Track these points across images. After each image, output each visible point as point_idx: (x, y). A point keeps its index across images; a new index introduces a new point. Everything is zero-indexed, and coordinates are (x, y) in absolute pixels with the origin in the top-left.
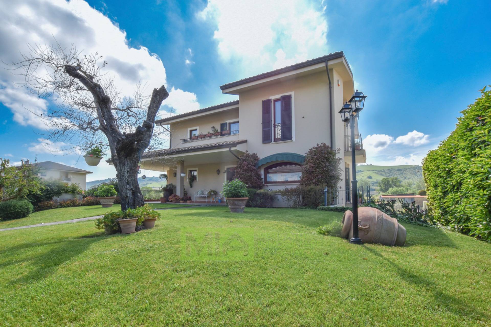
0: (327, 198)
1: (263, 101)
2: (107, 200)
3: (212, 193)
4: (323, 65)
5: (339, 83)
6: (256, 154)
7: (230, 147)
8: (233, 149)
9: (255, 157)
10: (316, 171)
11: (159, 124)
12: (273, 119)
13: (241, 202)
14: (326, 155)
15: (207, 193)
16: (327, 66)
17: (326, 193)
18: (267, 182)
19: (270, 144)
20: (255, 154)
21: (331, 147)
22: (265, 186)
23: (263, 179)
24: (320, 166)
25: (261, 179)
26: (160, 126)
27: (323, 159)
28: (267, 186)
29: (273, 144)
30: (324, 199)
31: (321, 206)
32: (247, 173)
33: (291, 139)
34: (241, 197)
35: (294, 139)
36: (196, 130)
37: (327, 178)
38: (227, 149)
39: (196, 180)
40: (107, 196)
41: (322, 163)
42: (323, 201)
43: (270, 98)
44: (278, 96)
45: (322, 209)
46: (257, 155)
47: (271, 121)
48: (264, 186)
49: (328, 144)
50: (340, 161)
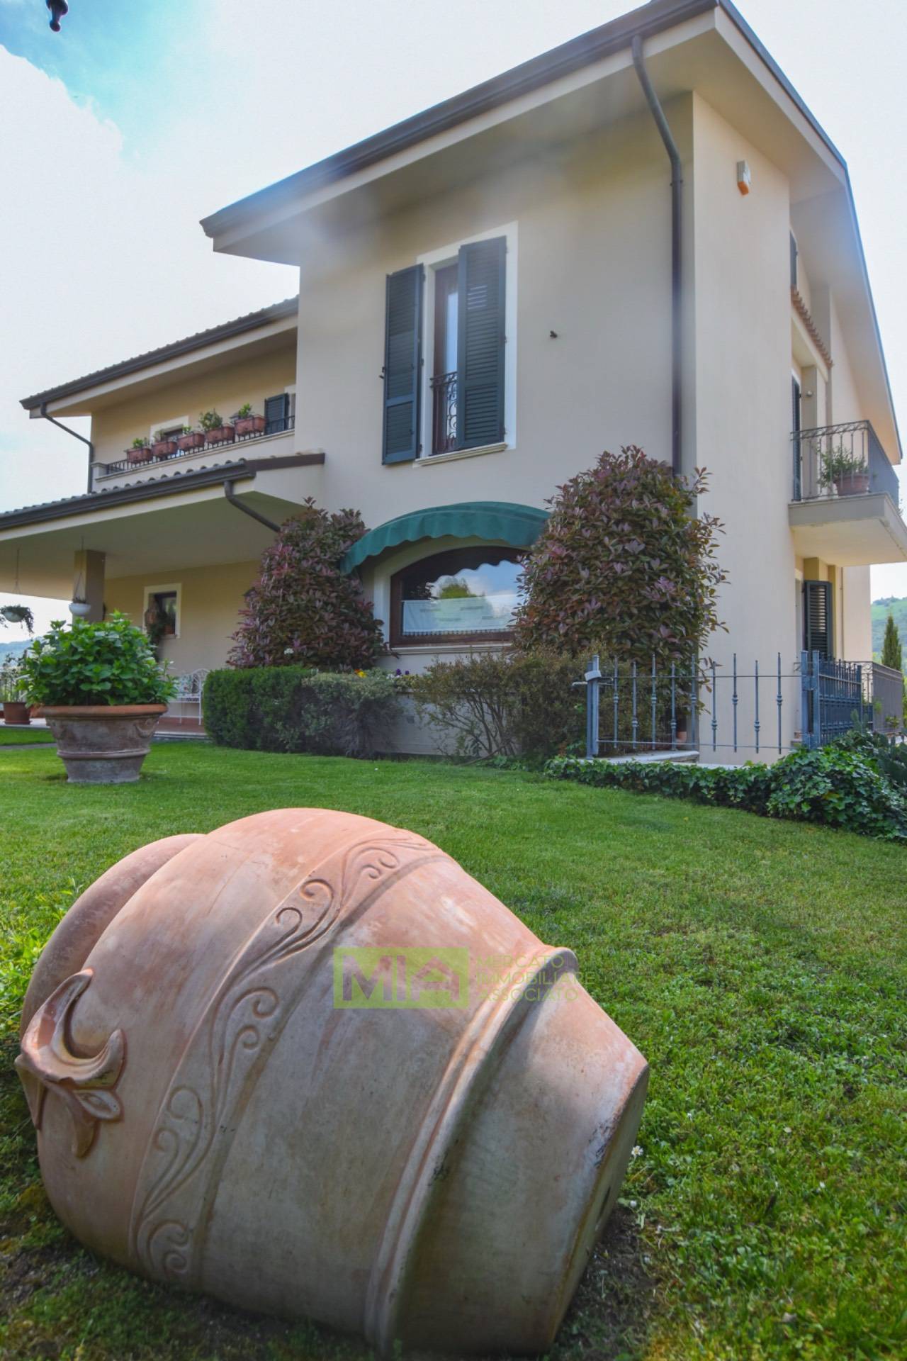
0: (601, 713)
1: (388, 277)
4: (621, 63)
5: (747, 178)
6: (358, 514)
7: (232, 483)
8: (241, 489)
9: (349, 526)
10: (578, 581)
11: (39, 411)
12: (427, 354)
13: (103, 730)
14: (635, 504)
16: (639, 66)
17: (596, 688)
18: (401, 638)
19: (415, 466)
20: (351, 512)
21: (676, 468)
22: (386, 654)
23: (381, 623)
24: (597, 558)
25: (374, 625)
26: (45, 421)
27: (617, 523)
28: (396, 655)
29: (426, 464)
30: (583, 718)
31: (568, 754)
32: (295, 594)
33: (502, 439)
34: (105, 703)
35: (511, 439)
36: (181, 430)
37: (631, 616)
38: (218, 493)
39: (173, 631)
41: (606, 540)
42: (581, 731)
43: (419, 262)
44: (448, 252)
45: (566, 774)
46: (362, 518)
47: (420, 362)
48: (383, 654)
49: (659, 452)
50: (714, 529)
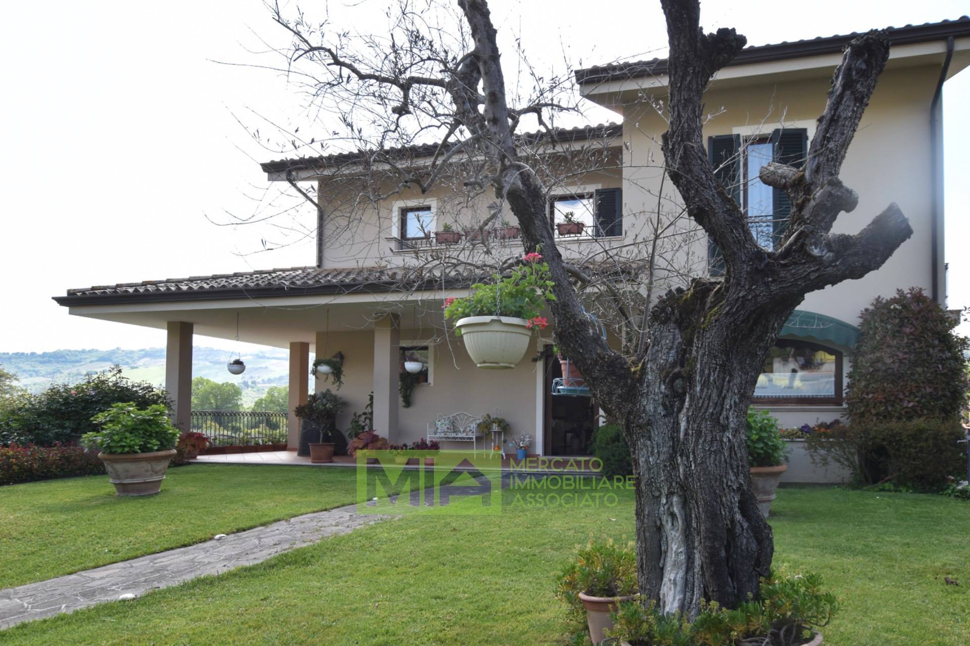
2: (145, 466)
3: (495, 428)
11: (284, 175)
12: (742, 201)
15: (473, 426)
26: (286, 184)
30: (966, 461)
36: (428, 208)
39: (426, 380)
40: (144, 449)
42: (964, 470)
43: (735, 131)
44: (768, 129)
